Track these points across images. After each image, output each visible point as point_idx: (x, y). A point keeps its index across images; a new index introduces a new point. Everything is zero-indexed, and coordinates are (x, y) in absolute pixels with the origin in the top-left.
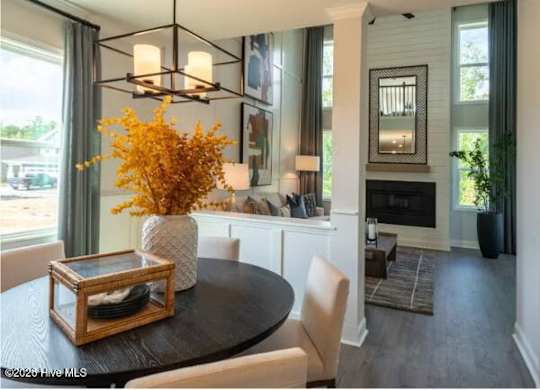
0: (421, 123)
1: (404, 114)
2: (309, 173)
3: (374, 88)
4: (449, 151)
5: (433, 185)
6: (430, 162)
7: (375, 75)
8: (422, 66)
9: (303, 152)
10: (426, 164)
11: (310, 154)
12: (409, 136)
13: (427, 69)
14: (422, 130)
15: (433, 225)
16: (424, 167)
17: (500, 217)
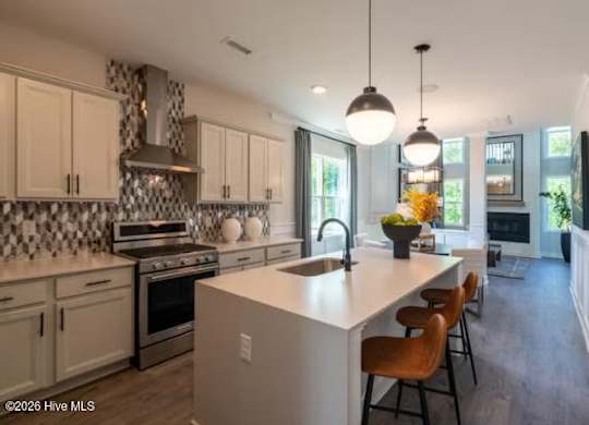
0: (518, 168)
1: (504, 162)
4: (539, 192)
5: (528, 215)
6: (525, 200)
8: (518, 135)
10: (522, 201)
12: (509, 178)
13: (522, 137)
14: (518, 174)
15: (528, 242)
16: (521, 203)
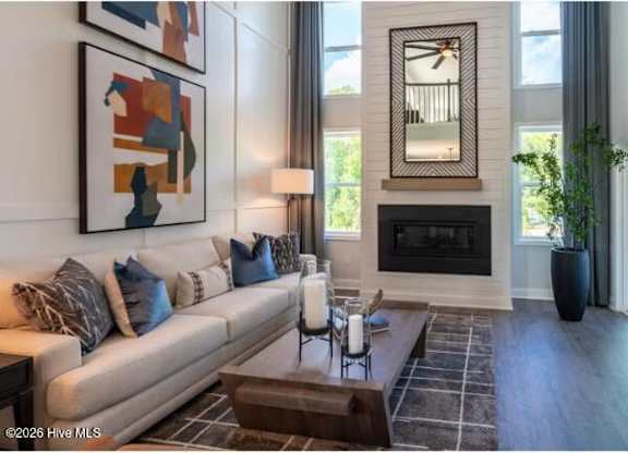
2: (303, 197)
3: (397, 60)
5: (487, 209)
6: (482, 175)
7: (399, 38)
8: (469, 24)
9: (293, 163)
10: (476, 177)
11: (303, 166)
13: (476, 30)
15: (487, 272)
16: (473, 181)
17: (586, 257)
